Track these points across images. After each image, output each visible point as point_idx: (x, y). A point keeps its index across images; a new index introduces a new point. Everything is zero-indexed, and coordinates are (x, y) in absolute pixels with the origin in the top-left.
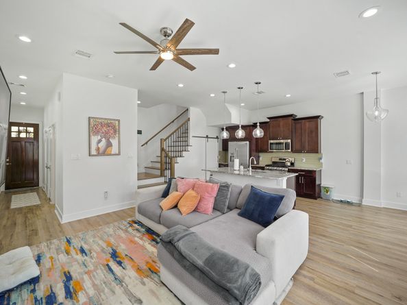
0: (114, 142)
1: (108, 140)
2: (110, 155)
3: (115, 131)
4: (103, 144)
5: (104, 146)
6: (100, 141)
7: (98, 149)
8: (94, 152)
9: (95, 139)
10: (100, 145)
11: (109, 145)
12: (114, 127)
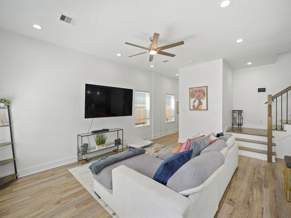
0: (204, 102)
1: (200, 100)
2: (201, 110)
3: (204, 95)
4: (196, 104)
5: (197, 105)
6: (195, 101)
7: (194, 106)
8: (192, 108)
9: (192, 100)
10: (195, 104)
11: (200, 103)
12: (203, 92)
